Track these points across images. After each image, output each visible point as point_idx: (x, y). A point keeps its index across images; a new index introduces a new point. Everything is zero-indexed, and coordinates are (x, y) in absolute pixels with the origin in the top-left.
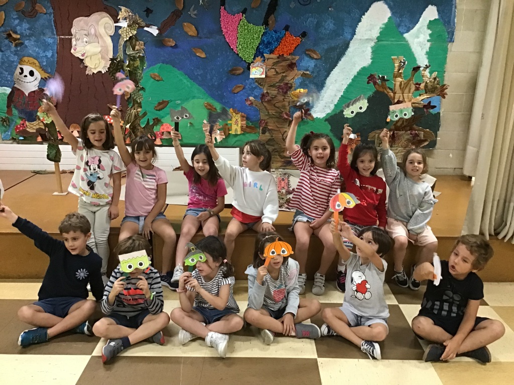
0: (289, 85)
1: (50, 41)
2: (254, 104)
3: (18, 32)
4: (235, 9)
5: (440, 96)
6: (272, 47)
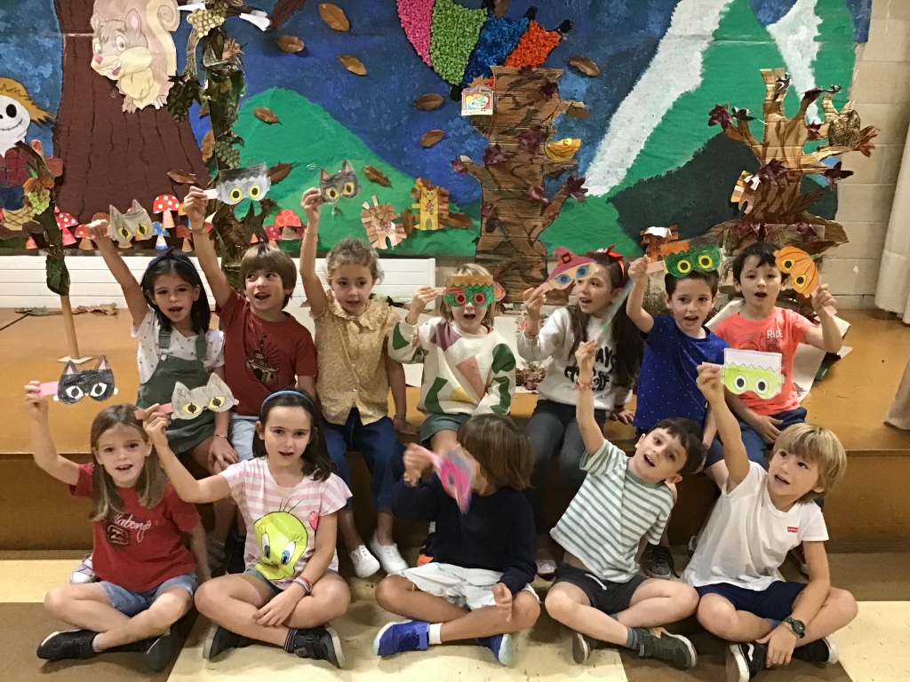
0: (543, 130)
1: (48, 43)
2: (470, 170)
5: (859, 152)
6: (502, 52)
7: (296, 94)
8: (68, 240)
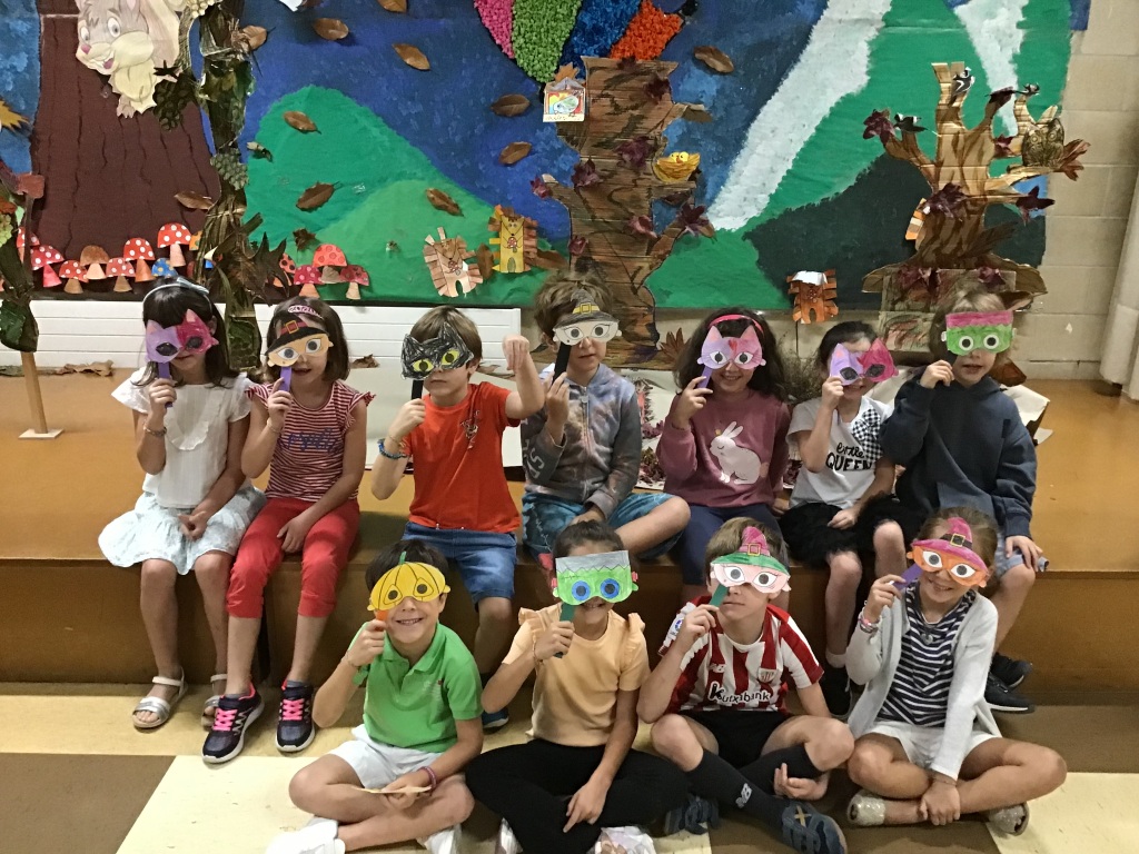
0: (651, 142)
1: (21, 27)
2: (555, 193)
5: (1063, 174)
6: (606, 40)
7: (337, 94)
8: (51, 281)
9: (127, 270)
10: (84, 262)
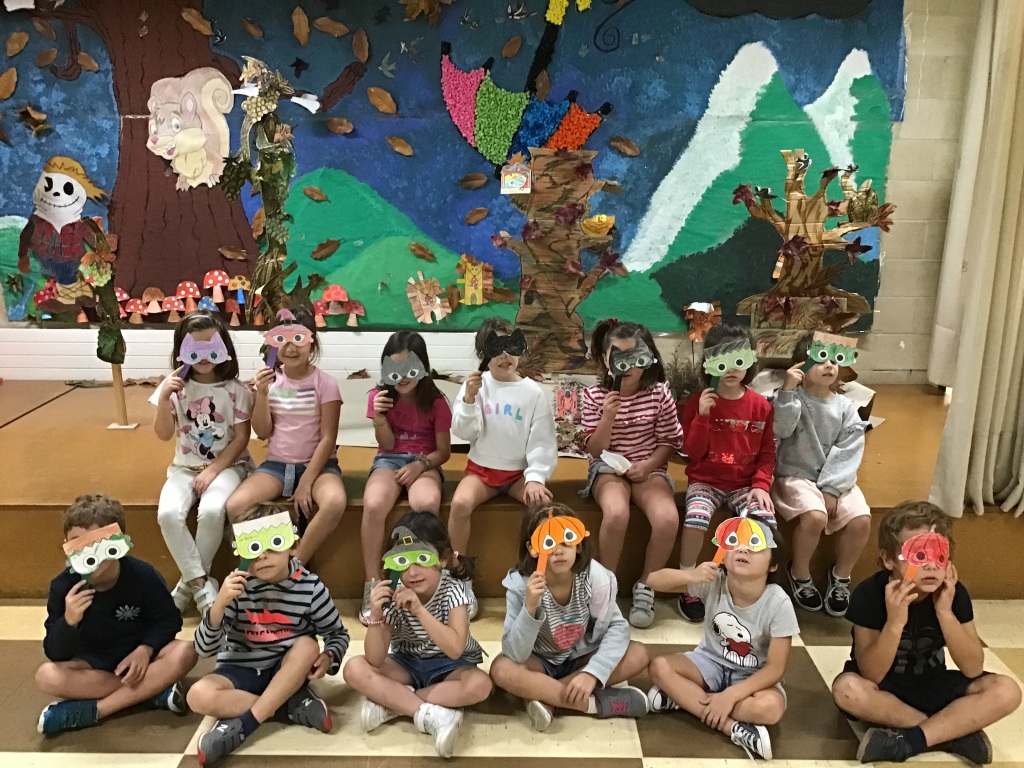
0: (579, 208)
1: (106, 125)
2: (509, 244)
3: (44, 109)
4: (470, 60)
5: (879, 228)
6: (544, 133)
7: (345, 174)
9: (179, 305)
10: (145, 300)
